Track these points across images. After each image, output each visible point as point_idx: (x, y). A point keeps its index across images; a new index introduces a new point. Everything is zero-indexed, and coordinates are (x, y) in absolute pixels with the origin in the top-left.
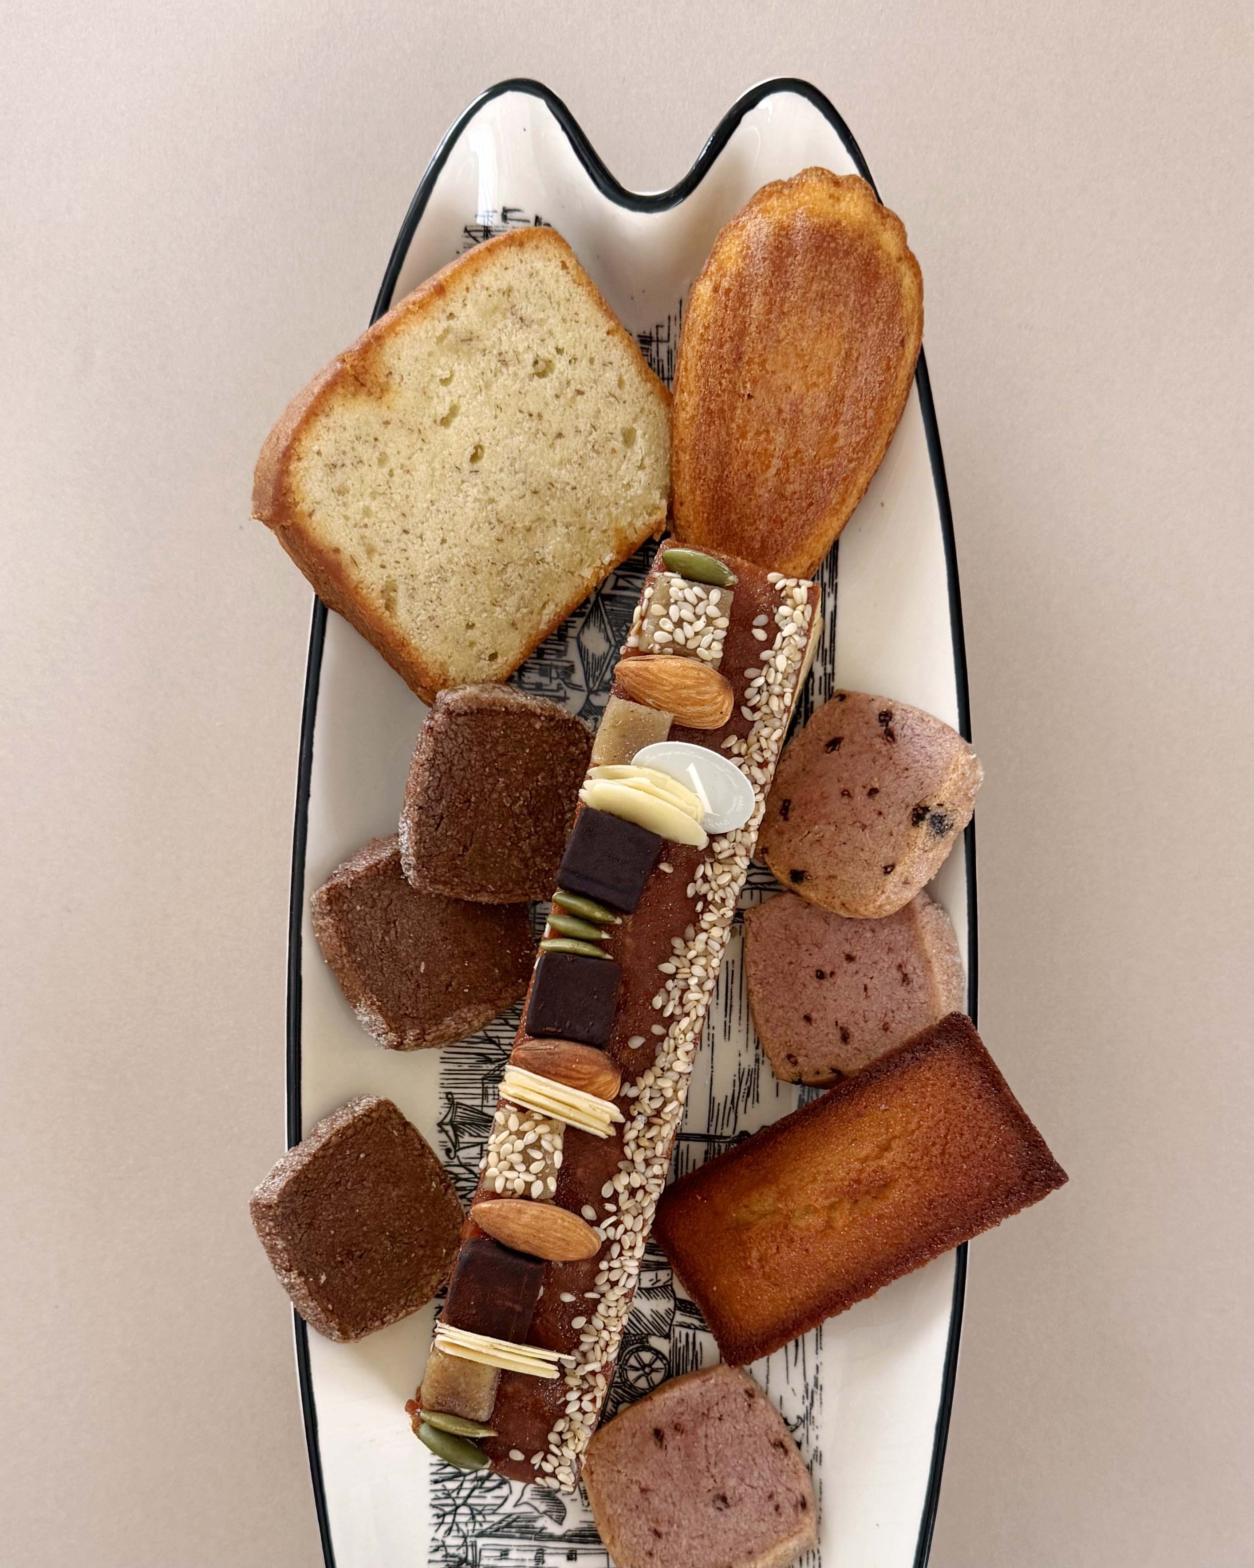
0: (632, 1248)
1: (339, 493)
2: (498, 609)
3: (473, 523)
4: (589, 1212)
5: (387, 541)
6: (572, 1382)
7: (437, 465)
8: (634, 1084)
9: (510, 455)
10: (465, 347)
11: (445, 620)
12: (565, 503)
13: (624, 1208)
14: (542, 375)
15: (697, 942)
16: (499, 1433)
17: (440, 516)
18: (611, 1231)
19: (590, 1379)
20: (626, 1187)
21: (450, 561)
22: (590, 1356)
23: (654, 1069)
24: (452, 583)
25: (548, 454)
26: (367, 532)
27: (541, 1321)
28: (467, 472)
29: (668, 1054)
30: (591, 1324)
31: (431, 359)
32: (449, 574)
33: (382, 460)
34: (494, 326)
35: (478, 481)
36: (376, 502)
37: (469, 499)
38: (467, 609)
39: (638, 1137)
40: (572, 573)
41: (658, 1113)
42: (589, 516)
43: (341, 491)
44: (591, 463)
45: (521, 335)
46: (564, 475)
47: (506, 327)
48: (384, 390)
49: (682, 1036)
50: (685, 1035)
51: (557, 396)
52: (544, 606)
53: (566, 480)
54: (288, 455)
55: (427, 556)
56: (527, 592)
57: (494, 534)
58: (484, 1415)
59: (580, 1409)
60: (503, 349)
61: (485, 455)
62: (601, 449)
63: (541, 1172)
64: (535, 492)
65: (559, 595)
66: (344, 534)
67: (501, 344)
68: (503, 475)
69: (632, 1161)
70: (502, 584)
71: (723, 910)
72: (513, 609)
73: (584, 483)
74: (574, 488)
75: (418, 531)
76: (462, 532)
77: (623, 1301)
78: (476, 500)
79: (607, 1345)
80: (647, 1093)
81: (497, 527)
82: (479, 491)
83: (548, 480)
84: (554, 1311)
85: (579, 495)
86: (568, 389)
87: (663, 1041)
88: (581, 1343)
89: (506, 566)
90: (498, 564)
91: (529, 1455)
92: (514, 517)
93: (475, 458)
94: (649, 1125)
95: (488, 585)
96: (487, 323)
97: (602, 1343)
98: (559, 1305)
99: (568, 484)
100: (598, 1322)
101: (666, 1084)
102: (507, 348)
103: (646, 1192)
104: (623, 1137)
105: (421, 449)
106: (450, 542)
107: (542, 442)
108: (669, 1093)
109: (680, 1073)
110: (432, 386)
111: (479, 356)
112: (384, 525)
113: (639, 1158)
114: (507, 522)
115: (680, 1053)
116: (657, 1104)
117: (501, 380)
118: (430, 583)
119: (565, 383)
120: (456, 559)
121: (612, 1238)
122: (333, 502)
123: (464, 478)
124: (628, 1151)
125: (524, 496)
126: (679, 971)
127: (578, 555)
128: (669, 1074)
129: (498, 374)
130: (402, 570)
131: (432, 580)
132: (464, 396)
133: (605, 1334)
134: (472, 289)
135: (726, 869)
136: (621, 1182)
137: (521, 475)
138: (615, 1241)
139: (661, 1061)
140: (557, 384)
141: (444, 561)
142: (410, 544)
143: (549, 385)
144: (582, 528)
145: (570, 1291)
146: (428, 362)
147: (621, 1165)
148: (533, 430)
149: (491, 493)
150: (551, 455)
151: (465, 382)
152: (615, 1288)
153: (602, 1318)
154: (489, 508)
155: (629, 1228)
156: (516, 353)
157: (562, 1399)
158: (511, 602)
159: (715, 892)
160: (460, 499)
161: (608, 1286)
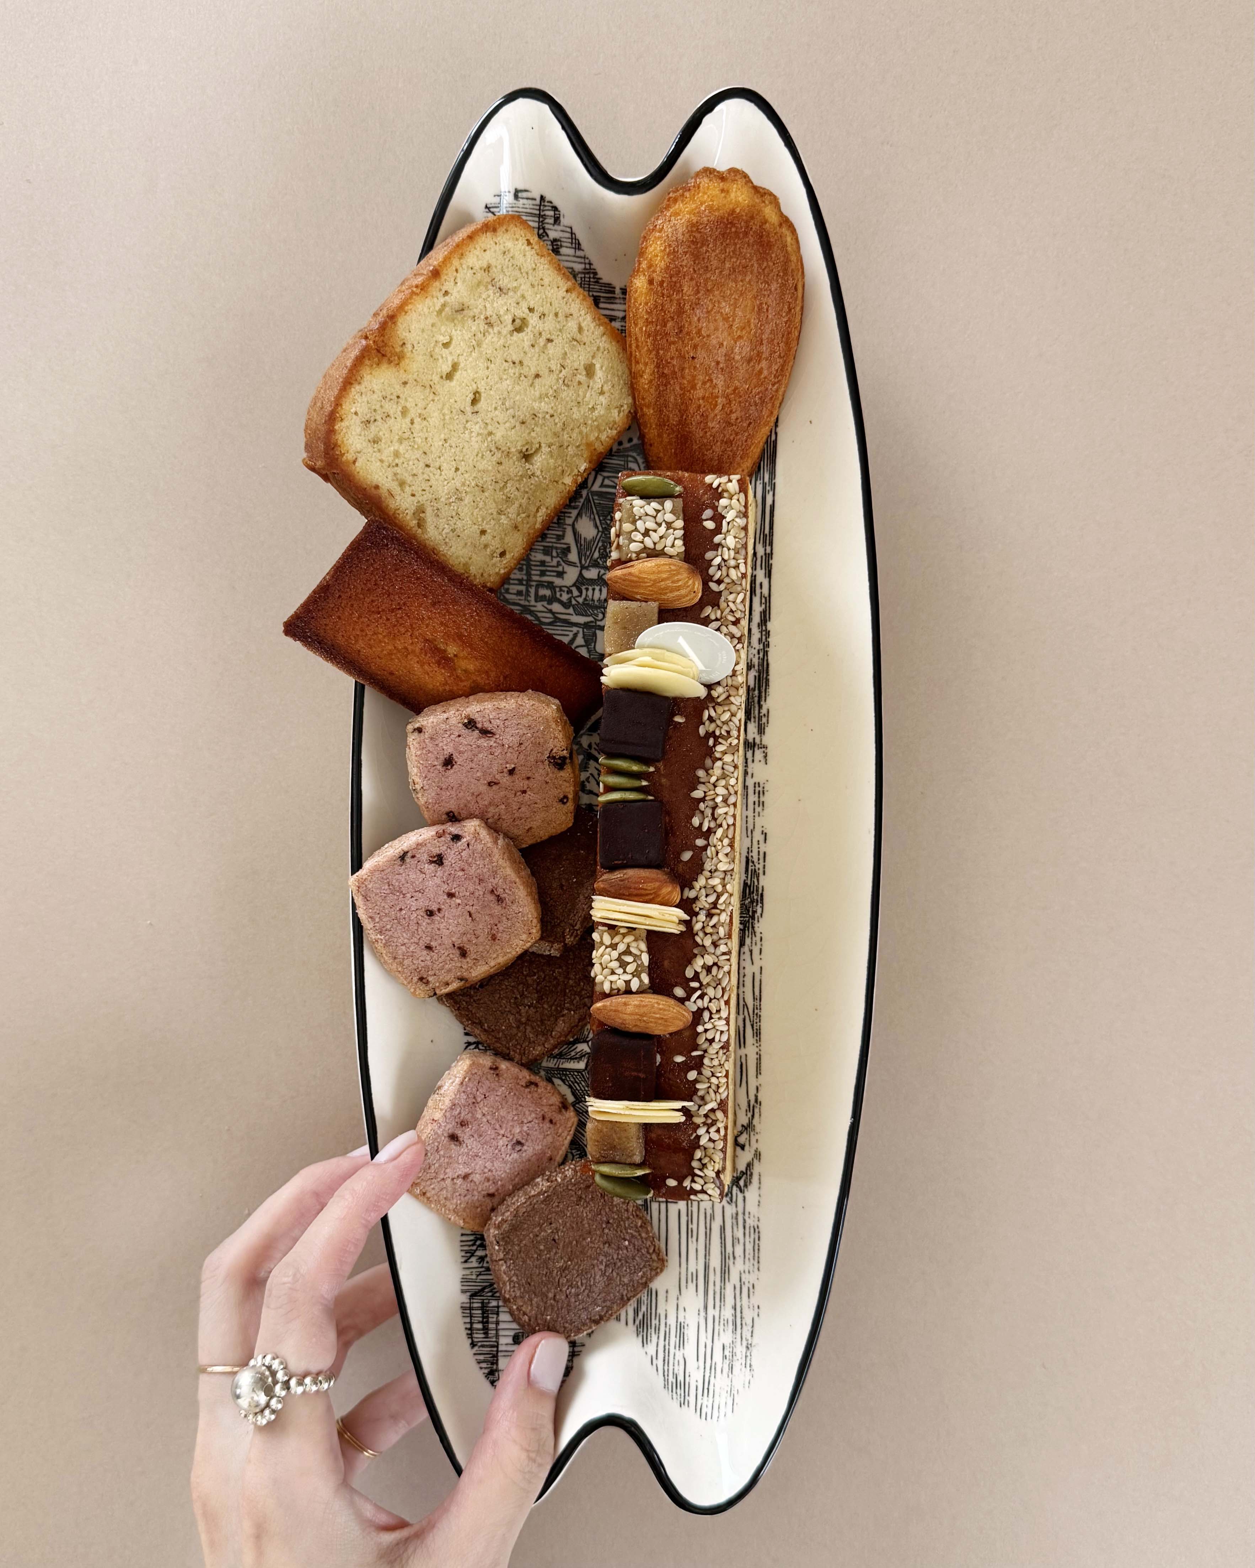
0: (718, 1011)
1: (374, 442)
2: (503, 517)
3: (478, 452)
4: (679, 992)
5: (414, 475)
6: (698, 1120)
7: (446, 411)
8: (691, 888)
9: (501, 397)
10: (459, 317)
11: (464, 530)
12: (546, 428)
13: (704, 983)
14: (519, 330)
15: (715, 770)
16: (654, 1169)
17: (453, 450)
18: (699, 1002)
19: (711, 1115)
20: (703, 967)
21: (463, 484)
22: (707, 1098)
23: (704, 872)
24: (466, 502)
25: (530, 392)
26: (398, 470)
27: (664, 1080)
28: (470, 414)
29: (712, 859)
30: (702, 1074)
31: (434, 329)
32: (464, 495)
33: (404, 412)
34: (480, 297)
35: (479, 420)
36: (403, 445)
37: (473, 434)
38: (480, 520)
39: (703, 927)
40: (557, 482)
41: (715, 905)
42: (566, 436)
43: (376, 441)
44: (563, 395)
45: (501, 301)
46: (544, 406)
47: (489, 296)
48: (401, 357)
49: (720, 843)
50: (722, 842)
51: (533, 346)
52: (537, 511)
53: (546, 410)
54: (332, 418)
55: (446, 483)
56: (523, 501)
57: (495, 459)
58: (638, 1159)
59: (710, 1140)
60: (488, 314)
61: (482, 398)
62: (569, 383)
63: (635, 971)
64: (523, 423)
65: (548, 500)
66: (381, 474)
67: (486, 310)
68: (497, 412)
69: (703, 946)
70: (504, 497)
71: (729, 740)
72: (514, 516)
73: (559, 411)
74: (552, 416)
75: (437, 464)
76: (470, 461)
77: (721, 1052)
78: (478, 434)
79: (718, 1087)
80: (703, 892)
81: (496, 453)
82: (480, 428)
83: (532, 412)
84: (672, 1070)
85: (557, 421)
86: (541, 340)
87: (706, 850)
88: (697, 1090)
89: (506, 483)
90: (500, 481)
91: (680, 1181)
92: (508, 444)
93: (474, 402)
94: (710, 915)
95: (494, 499)
96: (474, 295)
97: (713, 1087)
98: (674, 1066)
99: (547, 413)
100: (707, 1072)
101: (715, 881)
102: (491, 313)
103: (719, 967)
104: (692, 929)
105: (433, 400)
106: (462, 469)
107: (525, 383)
108: (719, 889)
109: (725, 872)
110: (437, 350)
111: (470, 321)
112: (411, 463)
113: (708, 942)
114: (503, 449)
115: (721, 856)
116: (712, 899)
117: (489, 338)
118: (450, 504)
119: (537, 334)
120: (468, 482)
121: (702, 1007)
122: (370, 450)
123: (468, 418)
124: (698, 939)
125: (515, 426)
126: (707, 794)
127: (560, 468)
128: (716, 874)
129: (486, 334)
130: (428, 496)
131: (451, 500)
132: (462, 355)
133: (714, 1080)
134: (460, 270)
135: (726, 709)
136: (698, 963)
137: (511, 411)
138: (704, 1009)
139: (708, 866)
140: (532, 336)
141: (458, 485)
142: (431, 475)
143: (525, 337)
144: (560, 447)
145: (681, 1054)
146: (432, 331)
147: (695, 951)
148: (517, 374)
149: (490, 428)
150: (533, 392)
151: (461, 343)
152: (713, 1044)
153: (709, 1069)
154: (489, 439)
155: (713, 997)
156: (499, 316)
157: (694, 1135)
158: (512, 511)
159: (721, 728)
160: (467, 435)
161: (708, 1043)
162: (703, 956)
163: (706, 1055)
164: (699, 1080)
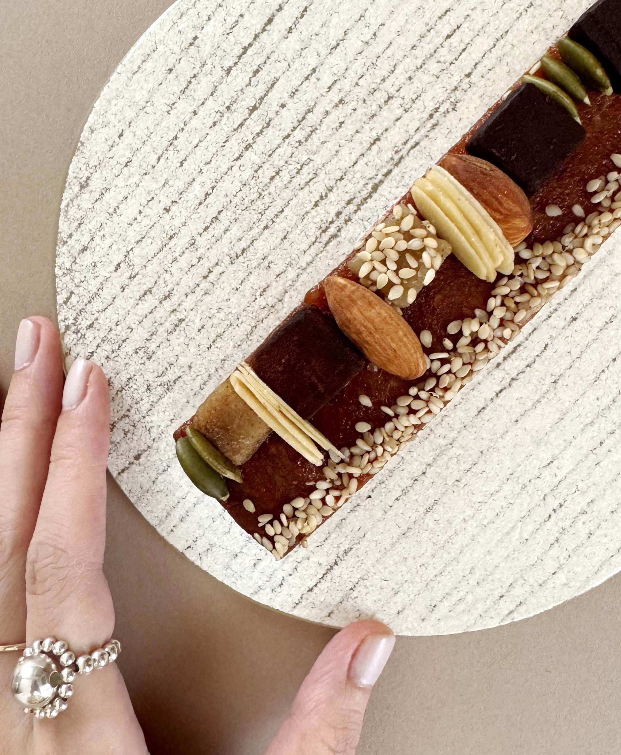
0: (446, 389)
4: (427, 337)
6: (329, 473)
8: (530, 247)
13: (459, 351)
18: (437, 364)
19: (345, 479)
20: (472, 334)
22: (357, 461)
23: (557, 243)
30: (372, 434)
39: (507, 296)
41: (537, 284)
58: (239, 460)
59: (323, 500)
63: (408, 280)
69: (490, 314)
77: (411, 430)
79: (376, 459)
80: (539, 262)
84: (348, 405)
87: (577, 225)
88: (354, 445)
98: (355, 403)
100: (379, 437)
101: (560, 263)
104: (497, 288)
113: (499, 313)
116: (541, 275)
121: (433, 371)
124: (492, 303)
128: (568, 255)
133: (380, 450)
136: (470, 327)
138: (435, 376)
139: (567, 240)
145: (371, 396)
147: (478, 312)
152: (411, 415)
153: (385, 435)
155: (453, 371)
161: (406, 411)
162: (481, 324)
163: (395, 420)
164: (365, 436)
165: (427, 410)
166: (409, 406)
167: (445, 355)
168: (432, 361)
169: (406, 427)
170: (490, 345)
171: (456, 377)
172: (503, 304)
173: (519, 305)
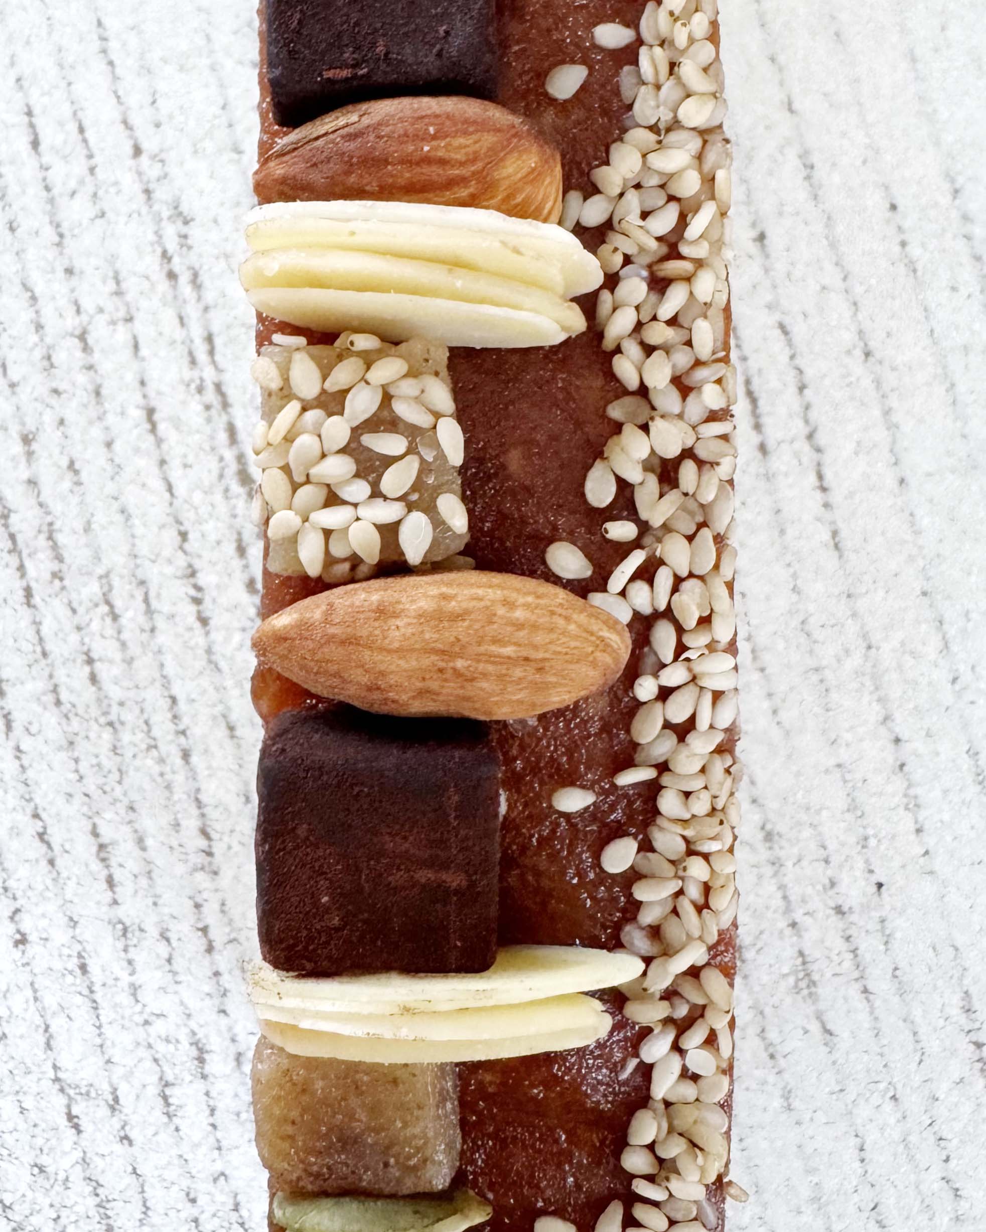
0: (706, 621)
4: (568, 560)
8: (593, 186)
13: (655, 523)
19: (689, 990)
20: (647, 467)
23: (632, 134)
27: (522, 876)
29: (658, 87)
30: (652, 850)
39: (639, 326)
41: (673, 246)
59: (686, 1073)
63: (415, 487)
69: (643, 391)
80: (633, 202)
84: (547, 843)
94: (658, 285)
97: (694, 892)
98: (556, 825)
101: (676, 164)
103: (700, 463)
104: (605, 332)
121: (647, 610)
128: (673, 137)
133: (695, 869)
136: (630, 455)
139: (646, 111)
145: (573, 782)
147: (615, 412)
153: (679, 829)
161: (671, 740)
162: (645, 428)
163: (666, 780)
164: (644, 870)
165: (708, 698)
166: (667, 725)
167: (636, 559)
168: (623, 593)
169: (703, 770)
170: (702, 452)
171: (701, 578)
172: (649, 350)
173: (681, 319)
